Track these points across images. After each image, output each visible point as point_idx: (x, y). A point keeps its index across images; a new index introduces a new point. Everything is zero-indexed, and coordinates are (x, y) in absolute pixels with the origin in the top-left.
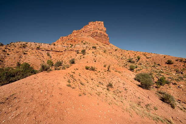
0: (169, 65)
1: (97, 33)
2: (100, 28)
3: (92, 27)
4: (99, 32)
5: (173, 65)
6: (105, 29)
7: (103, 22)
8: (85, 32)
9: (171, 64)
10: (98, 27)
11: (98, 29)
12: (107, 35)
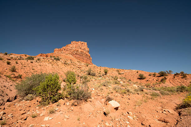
0: (141, 80)
1: (77, 51)
2: (83, 48)
3: (74, 46)
4: (80, 50)
5: (145, 80)
6: (87, 49)
7: (86, 43)
8: (66, 50)
9: (144, 79)
10: (80, 47)
11: (81, 48)
12: (89, 55)
